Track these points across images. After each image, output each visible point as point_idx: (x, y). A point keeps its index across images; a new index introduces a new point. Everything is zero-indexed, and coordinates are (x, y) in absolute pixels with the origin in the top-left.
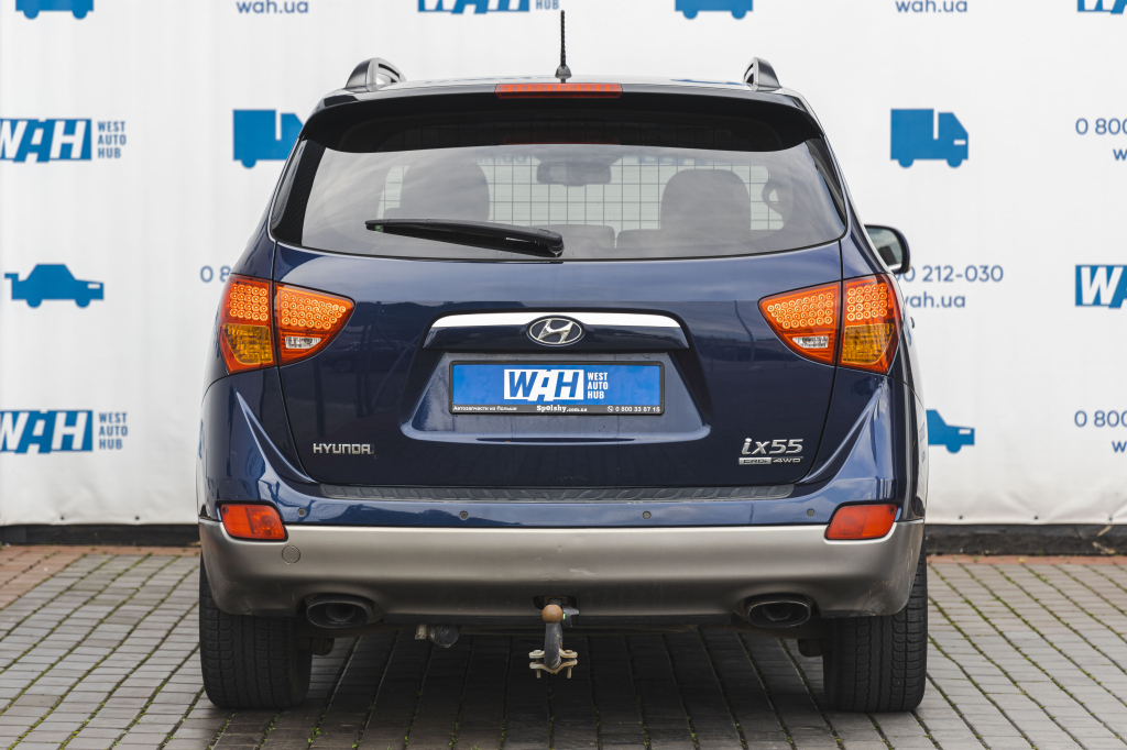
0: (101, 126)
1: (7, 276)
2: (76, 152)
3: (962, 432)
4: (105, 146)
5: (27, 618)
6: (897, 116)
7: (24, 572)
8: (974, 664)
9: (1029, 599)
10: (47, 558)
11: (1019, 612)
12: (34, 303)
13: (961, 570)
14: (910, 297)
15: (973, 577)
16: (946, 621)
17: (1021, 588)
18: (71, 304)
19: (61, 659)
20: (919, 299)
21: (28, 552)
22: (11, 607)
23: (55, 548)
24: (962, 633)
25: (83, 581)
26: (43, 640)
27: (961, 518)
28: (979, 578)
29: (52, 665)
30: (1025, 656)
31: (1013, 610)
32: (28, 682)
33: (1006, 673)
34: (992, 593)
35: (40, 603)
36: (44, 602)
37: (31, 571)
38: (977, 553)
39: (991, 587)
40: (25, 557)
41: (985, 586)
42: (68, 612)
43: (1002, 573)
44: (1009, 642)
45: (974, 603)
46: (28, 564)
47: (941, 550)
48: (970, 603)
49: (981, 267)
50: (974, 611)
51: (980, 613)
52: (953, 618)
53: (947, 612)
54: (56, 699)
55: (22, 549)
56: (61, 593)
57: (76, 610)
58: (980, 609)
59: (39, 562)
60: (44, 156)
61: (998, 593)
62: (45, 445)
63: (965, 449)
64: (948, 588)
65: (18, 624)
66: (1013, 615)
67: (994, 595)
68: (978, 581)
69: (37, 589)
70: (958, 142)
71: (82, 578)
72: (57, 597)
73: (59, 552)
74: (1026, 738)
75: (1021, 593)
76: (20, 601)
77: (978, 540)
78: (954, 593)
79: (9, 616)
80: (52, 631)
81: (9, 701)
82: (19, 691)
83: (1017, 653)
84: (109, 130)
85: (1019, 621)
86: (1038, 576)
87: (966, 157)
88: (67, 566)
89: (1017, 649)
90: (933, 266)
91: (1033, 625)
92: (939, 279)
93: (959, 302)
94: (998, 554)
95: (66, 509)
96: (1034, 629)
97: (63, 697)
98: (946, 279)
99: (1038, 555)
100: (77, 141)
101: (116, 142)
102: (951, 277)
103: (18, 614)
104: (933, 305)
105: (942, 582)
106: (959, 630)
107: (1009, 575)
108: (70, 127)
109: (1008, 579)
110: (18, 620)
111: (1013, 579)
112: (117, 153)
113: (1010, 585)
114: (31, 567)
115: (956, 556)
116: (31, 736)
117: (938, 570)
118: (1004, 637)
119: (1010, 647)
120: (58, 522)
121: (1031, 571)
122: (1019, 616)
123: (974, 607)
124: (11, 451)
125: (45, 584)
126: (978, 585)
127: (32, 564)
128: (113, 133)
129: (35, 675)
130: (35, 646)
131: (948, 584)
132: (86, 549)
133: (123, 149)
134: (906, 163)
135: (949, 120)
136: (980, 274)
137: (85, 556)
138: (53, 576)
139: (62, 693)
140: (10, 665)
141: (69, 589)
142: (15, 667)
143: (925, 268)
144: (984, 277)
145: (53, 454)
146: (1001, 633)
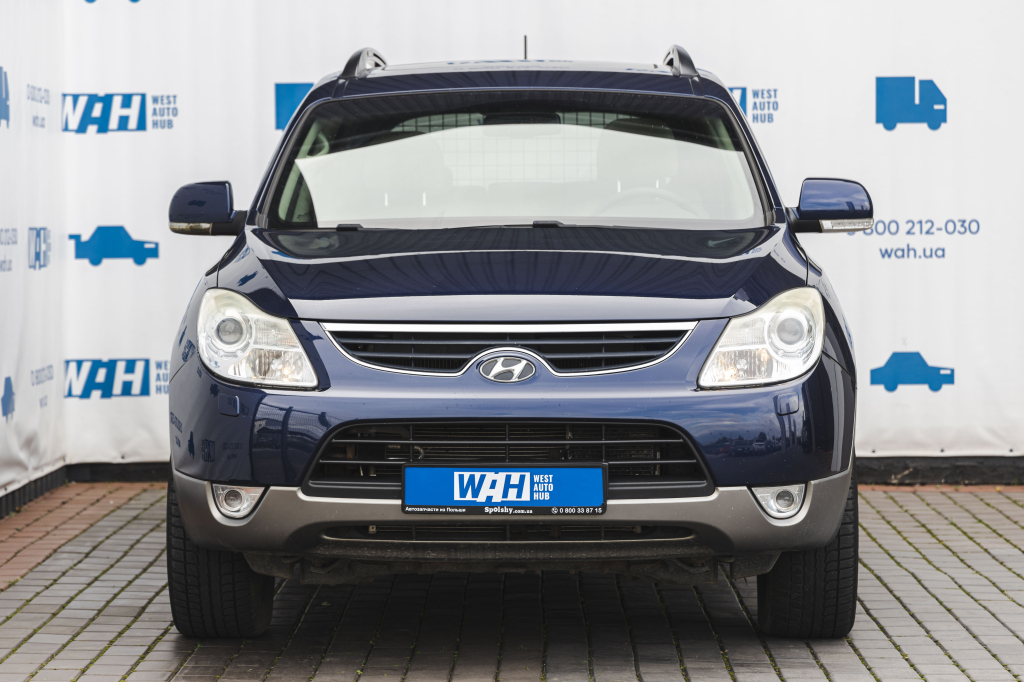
0: (155, 100)
1: (71, 237)
2: (133, 123)
3: (942, 372)
4: (158, 118)
5: (101, 542)
6: (881, 83)
7: (92, 504)
8: (964, 576)
9: (1008, 521)
10: (110, 493)
11: (1001, 532)
12: (96, 262)
13: (944, 497)
14: (895, 249)
15: (955, 503)
16: (935, 541)
17: (1001, 512)
18: (129, 262)
19: (137, 577)
20: (903, 250)
21: (92, 488)
22: (85, 534)
23: (116, 485)
24: (950, 550)
25: (147, 512)
26: (118, 561)
27: (942, 451)
28: (962, 504)
29: (130, 582)
30: (1010, 569)
31: (994, 531)
32: (111, 596)
33: (994, 584)
34: (974, 516)
35: (111, 530)
36: (115, 529)
37: (98, 504)
38: (957, 483)
39: (974, 512)
40: (91, 492)
41: (967, 511)
42: (138, 537)
43: (982, 500)
44: (994, 557)
45: (959, 525)
46: (95, 498)
47: (924, 481)
48: (955, 525)
49: (960, 221)
50: (959, 532)
51: (965, 533)
52: (941, 538)
53: (935, 532)
54: (138, 610)
55: (87, 485)
56: (129, 522)
57: (144, 536)
58: (965, 530)
59: (104, 496)
60: (103, 128)
61: (980, 517)
62: (107, 391)
63: (945, 388)
64: (933, 512)
65: (94, 548)
66: (995, 535)
67: (976, 518)
68: (961, 507)
69: (106, 518)
70: (937, 107)
71: (145, 509)
72: (125, 525)
73: (121, 488)
74: (1017, 637)
75: (1001, 516)
76: (93, 529)
77: (958, 471)
78: (940, 517)
79: (86, 542)
80: (126, 554)
81: (96, 612)
82: (103, 603)
83: (1002, 567)
84: (162, 103)
85: (1001, 540)
86: (1015, 502)
87: (945, 120)
88: (130, 499)
89: (1002, 563)
90: (916, 221)
91: (1015, 543)
92: (921, 232)
93: (940, 253)
94: (976, 484)
95: (126, 449)
96: (1015, 546)
97: (144, 608)
98: (928, 232)
99: (1013, 484)
100: (133, 113)
101: (168, 114)
102: (932, 231)
103: (93, 539)
104: (915, 256)
105: (927, 508)
106: (947, 547)
107: (988, 501)
108: (127, 101)
109: (988, 505)
110: (94, 544)
111: (992, 504)
112: (170, 124)
113: (990, 510)
114: (98, 501)
115: (938, 486)
116: (119, 641)
117: (923, 497)
118: (989, 553)
119: (994, 561)
120: (119, 460)
121: (1008, 498)
122: (1001, 536)
123: (959, 528)
124: (76, 396)
125: (113, 514)
126: (961, 509)
127: (98, 497)
128: (166, 106)
129: (116, 590)
130: (112, 566)
131: (934, 509)
132: (146, 485)
133: (175, 120)
134: (890, 126)
135: (929, 87)
136: (959, 227)
137: (145, 490)
138: (119, 508)
139: (143, 605)
140: (92, 582)
141: (135, 518)
142: (96, 583)
143: (908, 222)
144: (962, 230)
145: (113, 399)
146: (986, 550)
